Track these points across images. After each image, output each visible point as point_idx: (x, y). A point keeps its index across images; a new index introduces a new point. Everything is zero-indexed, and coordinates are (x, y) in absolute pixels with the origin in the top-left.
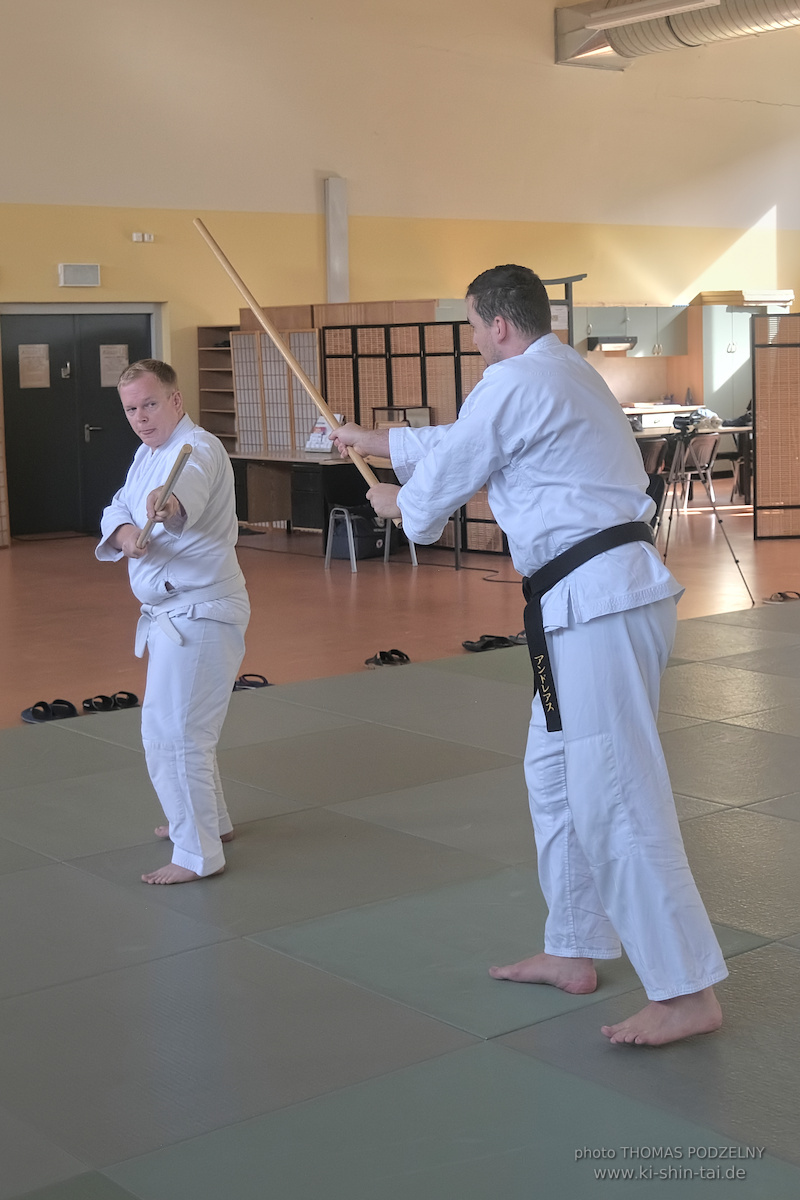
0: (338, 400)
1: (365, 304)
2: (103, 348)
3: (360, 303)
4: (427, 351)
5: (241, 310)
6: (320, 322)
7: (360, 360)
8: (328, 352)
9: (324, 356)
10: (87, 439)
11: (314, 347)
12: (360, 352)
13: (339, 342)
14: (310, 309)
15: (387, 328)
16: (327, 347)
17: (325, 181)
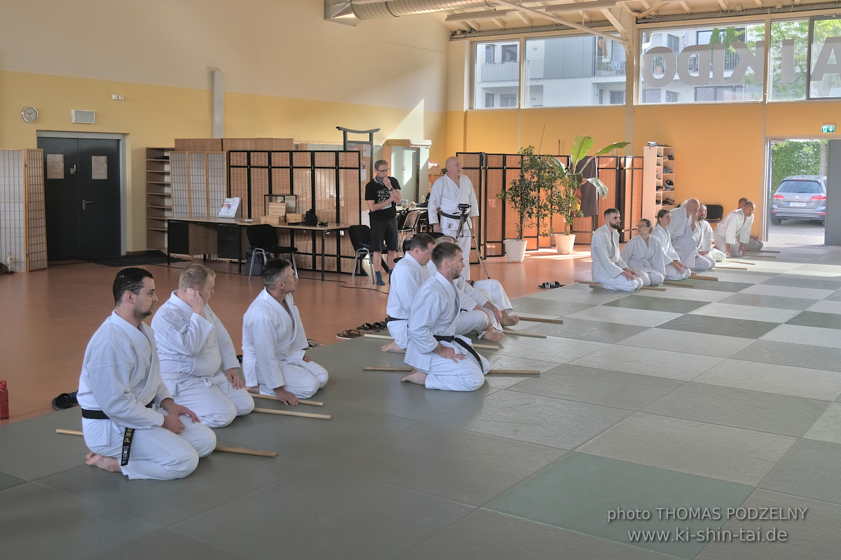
0: (237, 190)
1: (256, 139)
2: (93, 158)
3: (253, 139)
4: (294, 166)
5: (176, 140)
6: (227, 147)
7: (252, 169)
8: (231, 164)
9: (229, 167)
10: (84, 208)
11: (223, 161)
12: (252, 165)
13: (240, 159)
14: (221, 141)
15: (270, 153)
16: (231, 162)
17: (213, 73)
